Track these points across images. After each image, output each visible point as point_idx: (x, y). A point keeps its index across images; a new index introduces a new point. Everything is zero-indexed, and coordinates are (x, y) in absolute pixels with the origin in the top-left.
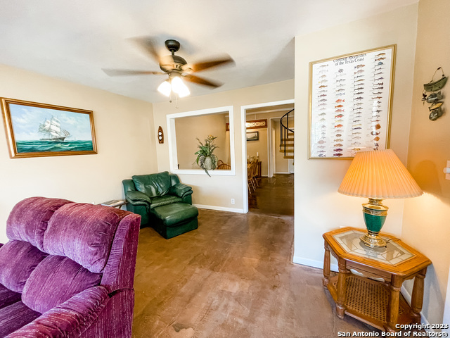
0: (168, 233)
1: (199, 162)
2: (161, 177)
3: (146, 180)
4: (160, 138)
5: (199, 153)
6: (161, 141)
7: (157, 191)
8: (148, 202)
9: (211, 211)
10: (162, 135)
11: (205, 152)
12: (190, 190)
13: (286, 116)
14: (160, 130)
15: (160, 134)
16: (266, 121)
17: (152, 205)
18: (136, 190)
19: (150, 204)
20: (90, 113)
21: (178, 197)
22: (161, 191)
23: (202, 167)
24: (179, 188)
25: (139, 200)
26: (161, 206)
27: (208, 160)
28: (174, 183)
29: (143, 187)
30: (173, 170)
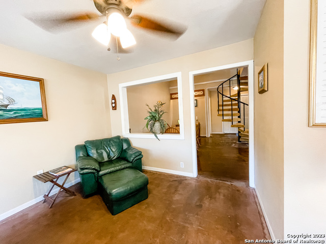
0: (115, 208)
1: (149, 126)
2: (113, 141)
3: (99, 144)
4: (114, 105)
5: (149, 118)
6: (114, 108)
7: (109, 155)
8: (96, 170)
9: (161, 174)
10: (115, 103)
11: (155, 118)
12: (140, 154)
13: (221, 86)
14: (114, 98)
15: (113, 101)
16: (203, 90)
17: (101, 173)
18: (88, 155)
19: (98, 172)
20: (41, 81)
21: (128, 161)
22: (112, 155)
23: (152, 131)
24: (130, 152)
25: (86, 169)
26: (110, 173)
27: (157, 125)
28: (125, 146)
29: (95, 152)
30: (125, 134)
